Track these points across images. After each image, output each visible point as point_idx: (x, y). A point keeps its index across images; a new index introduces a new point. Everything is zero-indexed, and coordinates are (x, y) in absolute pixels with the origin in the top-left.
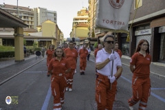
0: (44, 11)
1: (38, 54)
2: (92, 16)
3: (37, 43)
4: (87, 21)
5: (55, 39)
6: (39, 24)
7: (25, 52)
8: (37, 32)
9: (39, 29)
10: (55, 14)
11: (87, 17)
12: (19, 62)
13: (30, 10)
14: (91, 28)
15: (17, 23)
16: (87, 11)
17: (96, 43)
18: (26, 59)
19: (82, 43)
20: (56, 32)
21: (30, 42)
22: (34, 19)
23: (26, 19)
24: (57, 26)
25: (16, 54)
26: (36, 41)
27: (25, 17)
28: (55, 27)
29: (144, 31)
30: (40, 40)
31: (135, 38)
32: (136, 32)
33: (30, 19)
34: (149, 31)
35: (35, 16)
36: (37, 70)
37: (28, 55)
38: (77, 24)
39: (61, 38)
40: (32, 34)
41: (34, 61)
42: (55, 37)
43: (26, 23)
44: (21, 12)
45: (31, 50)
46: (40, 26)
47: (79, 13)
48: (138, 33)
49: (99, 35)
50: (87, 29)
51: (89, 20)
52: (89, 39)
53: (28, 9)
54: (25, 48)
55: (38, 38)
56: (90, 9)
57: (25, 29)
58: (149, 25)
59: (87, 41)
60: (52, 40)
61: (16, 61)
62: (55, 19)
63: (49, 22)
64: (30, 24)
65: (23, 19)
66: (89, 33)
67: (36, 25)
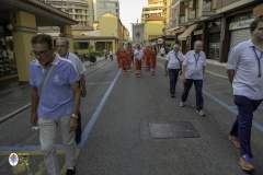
2: (168, 4)
3: (94, 45)
5: (117, 40)
6: (96, 19)
8: (93, 30)
9: (95, 25)
10: (117, 4)
11: (162, 5)
14: (168, 21)
17: (173, 43)
19: (154, 44)
20: (119, 30)
21: (84, 45)
22: (89, 13)
23: (79, 14)
24: (119, 20)
26: (92, 43)
27: (77, 10)
28: (116, 22)
30: (96, 41)
31: (229, 33)
32: (232, 24)
33: (83, 13)
35: (90, 8)
38: (147, 17)
39: (126, 37)
40: (87, 34)
42: (116, 36)
45: (84, 55)
46: (97, 22)
48: (234, 26)
49: (177, 32)
50: (161, 22)
51: (164, 10)
52: (164, 38)
55: (94, 39)
58: (251, 12)
59: (161, 41)
60: (113, 41)
62: (117, 11)
63: (108, 15)
64: (84, 19)
65: (74, 13)
66: (164, 30)
67: (92, 21)
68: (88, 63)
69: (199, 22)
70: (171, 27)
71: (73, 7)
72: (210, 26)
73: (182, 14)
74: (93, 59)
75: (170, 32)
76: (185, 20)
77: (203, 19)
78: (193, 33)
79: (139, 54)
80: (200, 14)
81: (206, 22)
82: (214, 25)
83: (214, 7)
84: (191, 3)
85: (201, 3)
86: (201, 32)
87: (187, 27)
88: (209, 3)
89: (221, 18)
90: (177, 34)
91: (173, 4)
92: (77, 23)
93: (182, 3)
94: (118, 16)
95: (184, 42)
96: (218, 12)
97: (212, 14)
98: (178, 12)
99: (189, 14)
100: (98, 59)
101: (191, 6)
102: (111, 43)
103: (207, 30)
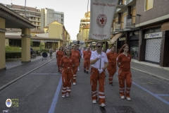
0: (51, 12)
1: (45, 55)
3: (44, 44)
5: (61, 41)
7: (32, 53)
8: (44, 33)
9: (45, 30)
10: (62, 15)
12: (26, 63)
13: (37, 10)
15: (25, 24)
18: (32, 60)
19: (89, 45)
20: (63, 34)
21: (36, 44)
22: (41, 20)
23: (33, 20)
24: (64, 27)
25: (22, 55)
26: (43, 43)
27: (32, 18)
28: (62, 28)
29: (153, 34)
30: (46, 41)
31: (144, 41)
32: (146, 35)
33: (37, 20)
34: (160, 34)
35: (42, 17)
36: (43, 72)
37: (35, 57)
38: (84, 26)
39: (68, 40)
40: (39, 35)
41: (40, 62)
42: (61, 38)
43: (33, 24)
44: (28, 13)
45: (37, 51)
46: (48, 27)
48: (148, 36)
55: (45, 39)
58: (160, 27)
60: (59, 42)
61: (22, 62)
62: (62, 20)
63: (56, 23)
64: (37, 25)
65: (30, 19)
67: (43, 26)
69: (123, 32)
71: (29, 15)
72: (131, 35)
77: (126, 30)
78: (118, 39)
79: (100, 59)
80: (124, 26)
81: (128, 32)
82: (134, 35)
84: (117, 18)
85: (124, 19)
86: (124, 39)
87: (114, 35)
88: (131, 20)
89: (138, 30)
92: (35, 27)
96: (137, 26)
97: (133, 27)
101: (117, 21)
102: (57, 43)
103: (128, 38)
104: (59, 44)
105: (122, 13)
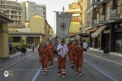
0: (33, 6)
2: (84, 9)
3: (25, 39)
4: (78, 15)
5: (43, 35)
6: (27, 19)
8: (25, 27)
9: (27, 24)
10: (44, 8)
11: (79, 10)
13: (18, 4)
14: (83, 22)
16: (79, 4)
17: (88, 39)
18: (11, 56)
19: (73, 39)
20: (45, 28)
21: (17, 39)
22: (22, 14)
23: (14, 15)
24: (46, 21)
27: (12, 12)
28: (44, 22)
30: (27, 36)
33: (18, 14)
35: (23, 11)
36: (19, 68)
39: (51, 34)
41: (19, 59)
42: (43, 32)
45: (17, 47)
46: (29, 22)
47: (70, 6)
49: (91, 31)
50: (78, 23)
51: (81, 14)
52: (81, 35)
53: (15, 3)
54: (10, 45)
55: (26, 34)
56: (82, 2)
57: (9, 25)
59: (78, 37)
60: (41, 36)
62: (45, 13)
63: (37, 16)
64: (18, 19)
65: (10, 14)
66: (81, 29)
67: (24, 20)
68: (20, 53)
69: (108, 24)
70: (86, 27)
71: (10, 9)
72: (116, 27)
73: (94, 18)
74: (24, 51)
75: (86, 30)
76: (97, 22)
78: (102, 32)
79: (62, 49)
80: (108, 18)
81: (113, 24)
82: (119, 26)
83: (119, 13)
84: (101, 9)
85: (108, 9)
86: (109, 31)
87: (98, 27)
88: (115, 10)
90: (91, 33)
91: (88, 9)
92: (12, 21)
93: (94, 9)
94: (45, 17)
95: (96, 39)
97: (117, 18)
98: (91, 16)
99: (100, 18)
100: (28, 50)
101: (101, 12)
102: (39, 38)
103: (113, 30)
104: (41, 39)
105: (107, 3)
